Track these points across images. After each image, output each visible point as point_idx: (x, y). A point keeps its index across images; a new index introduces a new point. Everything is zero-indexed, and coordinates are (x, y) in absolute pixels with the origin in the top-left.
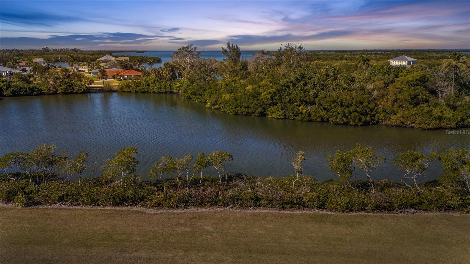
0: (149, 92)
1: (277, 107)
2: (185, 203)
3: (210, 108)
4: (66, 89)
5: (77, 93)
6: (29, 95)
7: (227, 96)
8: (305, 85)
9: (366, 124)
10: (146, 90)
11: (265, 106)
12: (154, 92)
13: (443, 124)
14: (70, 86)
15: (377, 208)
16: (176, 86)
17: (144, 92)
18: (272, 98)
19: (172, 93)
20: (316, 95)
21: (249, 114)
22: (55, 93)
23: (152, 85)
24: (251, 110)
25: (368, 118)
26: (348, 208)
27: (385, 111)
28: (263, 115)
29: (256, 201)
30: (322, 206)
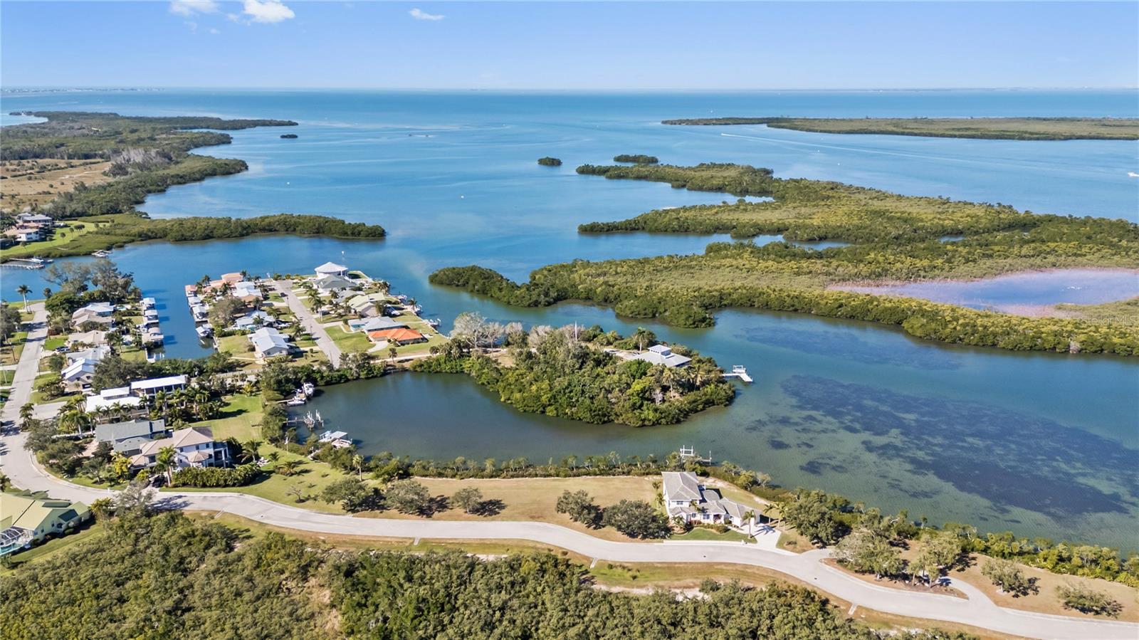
0: (440, 372)
1: (552, 408)
2: (513, 476)
3: (505, 402)
4: (367, 374)
5: (376, 376)
6: (338, 382)
7: (518, 395)
8: (571, 392)
9: (604, 422)
10: (438, 370)
11: (544, 407)
12: (446, 372)
13: (647, 423)
14: (370, 370)
15: (574, 476)
16: (466, 365)
17: (437, 372)
18: (549, 401)
19: (463, 372)
20: (577, 401)
21: (533, 411)
22: (358, 378)
23: (443, 366)
24: (535, 409)
25: (606, 419)
26: (566, 476)
27: (616, 414)
28: (543, 412)
29: (536, 475)
30: (558, 476)
